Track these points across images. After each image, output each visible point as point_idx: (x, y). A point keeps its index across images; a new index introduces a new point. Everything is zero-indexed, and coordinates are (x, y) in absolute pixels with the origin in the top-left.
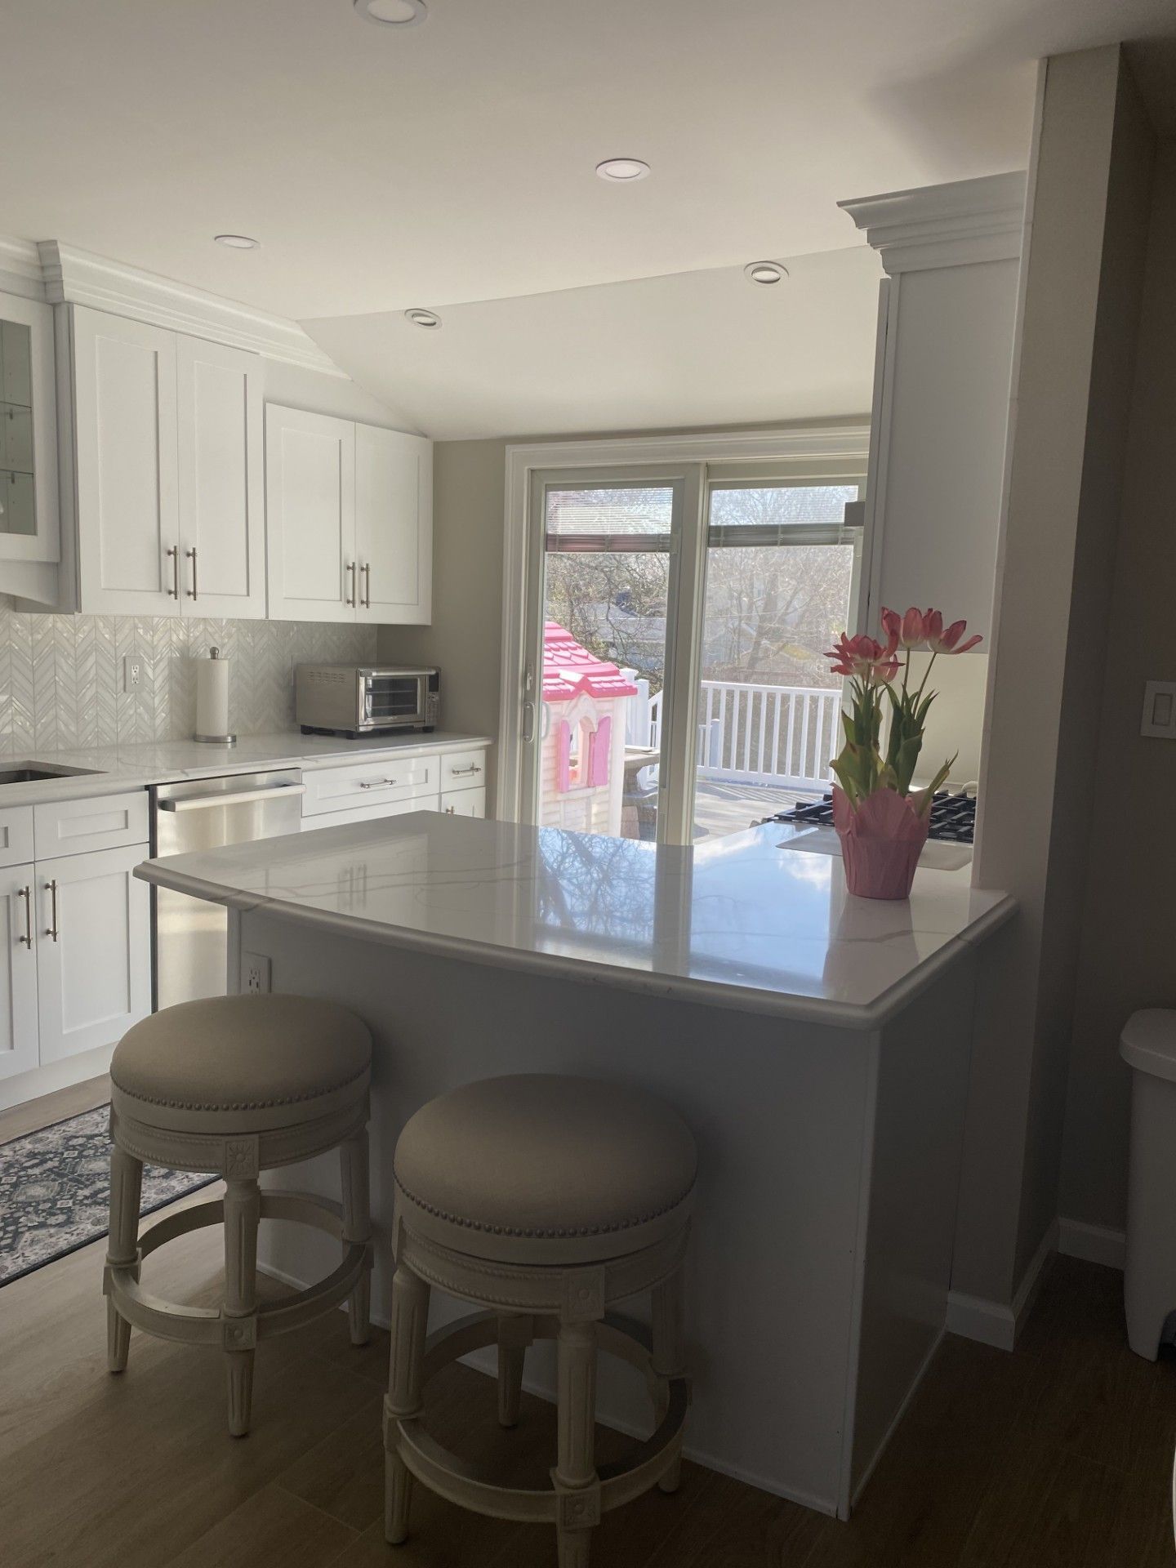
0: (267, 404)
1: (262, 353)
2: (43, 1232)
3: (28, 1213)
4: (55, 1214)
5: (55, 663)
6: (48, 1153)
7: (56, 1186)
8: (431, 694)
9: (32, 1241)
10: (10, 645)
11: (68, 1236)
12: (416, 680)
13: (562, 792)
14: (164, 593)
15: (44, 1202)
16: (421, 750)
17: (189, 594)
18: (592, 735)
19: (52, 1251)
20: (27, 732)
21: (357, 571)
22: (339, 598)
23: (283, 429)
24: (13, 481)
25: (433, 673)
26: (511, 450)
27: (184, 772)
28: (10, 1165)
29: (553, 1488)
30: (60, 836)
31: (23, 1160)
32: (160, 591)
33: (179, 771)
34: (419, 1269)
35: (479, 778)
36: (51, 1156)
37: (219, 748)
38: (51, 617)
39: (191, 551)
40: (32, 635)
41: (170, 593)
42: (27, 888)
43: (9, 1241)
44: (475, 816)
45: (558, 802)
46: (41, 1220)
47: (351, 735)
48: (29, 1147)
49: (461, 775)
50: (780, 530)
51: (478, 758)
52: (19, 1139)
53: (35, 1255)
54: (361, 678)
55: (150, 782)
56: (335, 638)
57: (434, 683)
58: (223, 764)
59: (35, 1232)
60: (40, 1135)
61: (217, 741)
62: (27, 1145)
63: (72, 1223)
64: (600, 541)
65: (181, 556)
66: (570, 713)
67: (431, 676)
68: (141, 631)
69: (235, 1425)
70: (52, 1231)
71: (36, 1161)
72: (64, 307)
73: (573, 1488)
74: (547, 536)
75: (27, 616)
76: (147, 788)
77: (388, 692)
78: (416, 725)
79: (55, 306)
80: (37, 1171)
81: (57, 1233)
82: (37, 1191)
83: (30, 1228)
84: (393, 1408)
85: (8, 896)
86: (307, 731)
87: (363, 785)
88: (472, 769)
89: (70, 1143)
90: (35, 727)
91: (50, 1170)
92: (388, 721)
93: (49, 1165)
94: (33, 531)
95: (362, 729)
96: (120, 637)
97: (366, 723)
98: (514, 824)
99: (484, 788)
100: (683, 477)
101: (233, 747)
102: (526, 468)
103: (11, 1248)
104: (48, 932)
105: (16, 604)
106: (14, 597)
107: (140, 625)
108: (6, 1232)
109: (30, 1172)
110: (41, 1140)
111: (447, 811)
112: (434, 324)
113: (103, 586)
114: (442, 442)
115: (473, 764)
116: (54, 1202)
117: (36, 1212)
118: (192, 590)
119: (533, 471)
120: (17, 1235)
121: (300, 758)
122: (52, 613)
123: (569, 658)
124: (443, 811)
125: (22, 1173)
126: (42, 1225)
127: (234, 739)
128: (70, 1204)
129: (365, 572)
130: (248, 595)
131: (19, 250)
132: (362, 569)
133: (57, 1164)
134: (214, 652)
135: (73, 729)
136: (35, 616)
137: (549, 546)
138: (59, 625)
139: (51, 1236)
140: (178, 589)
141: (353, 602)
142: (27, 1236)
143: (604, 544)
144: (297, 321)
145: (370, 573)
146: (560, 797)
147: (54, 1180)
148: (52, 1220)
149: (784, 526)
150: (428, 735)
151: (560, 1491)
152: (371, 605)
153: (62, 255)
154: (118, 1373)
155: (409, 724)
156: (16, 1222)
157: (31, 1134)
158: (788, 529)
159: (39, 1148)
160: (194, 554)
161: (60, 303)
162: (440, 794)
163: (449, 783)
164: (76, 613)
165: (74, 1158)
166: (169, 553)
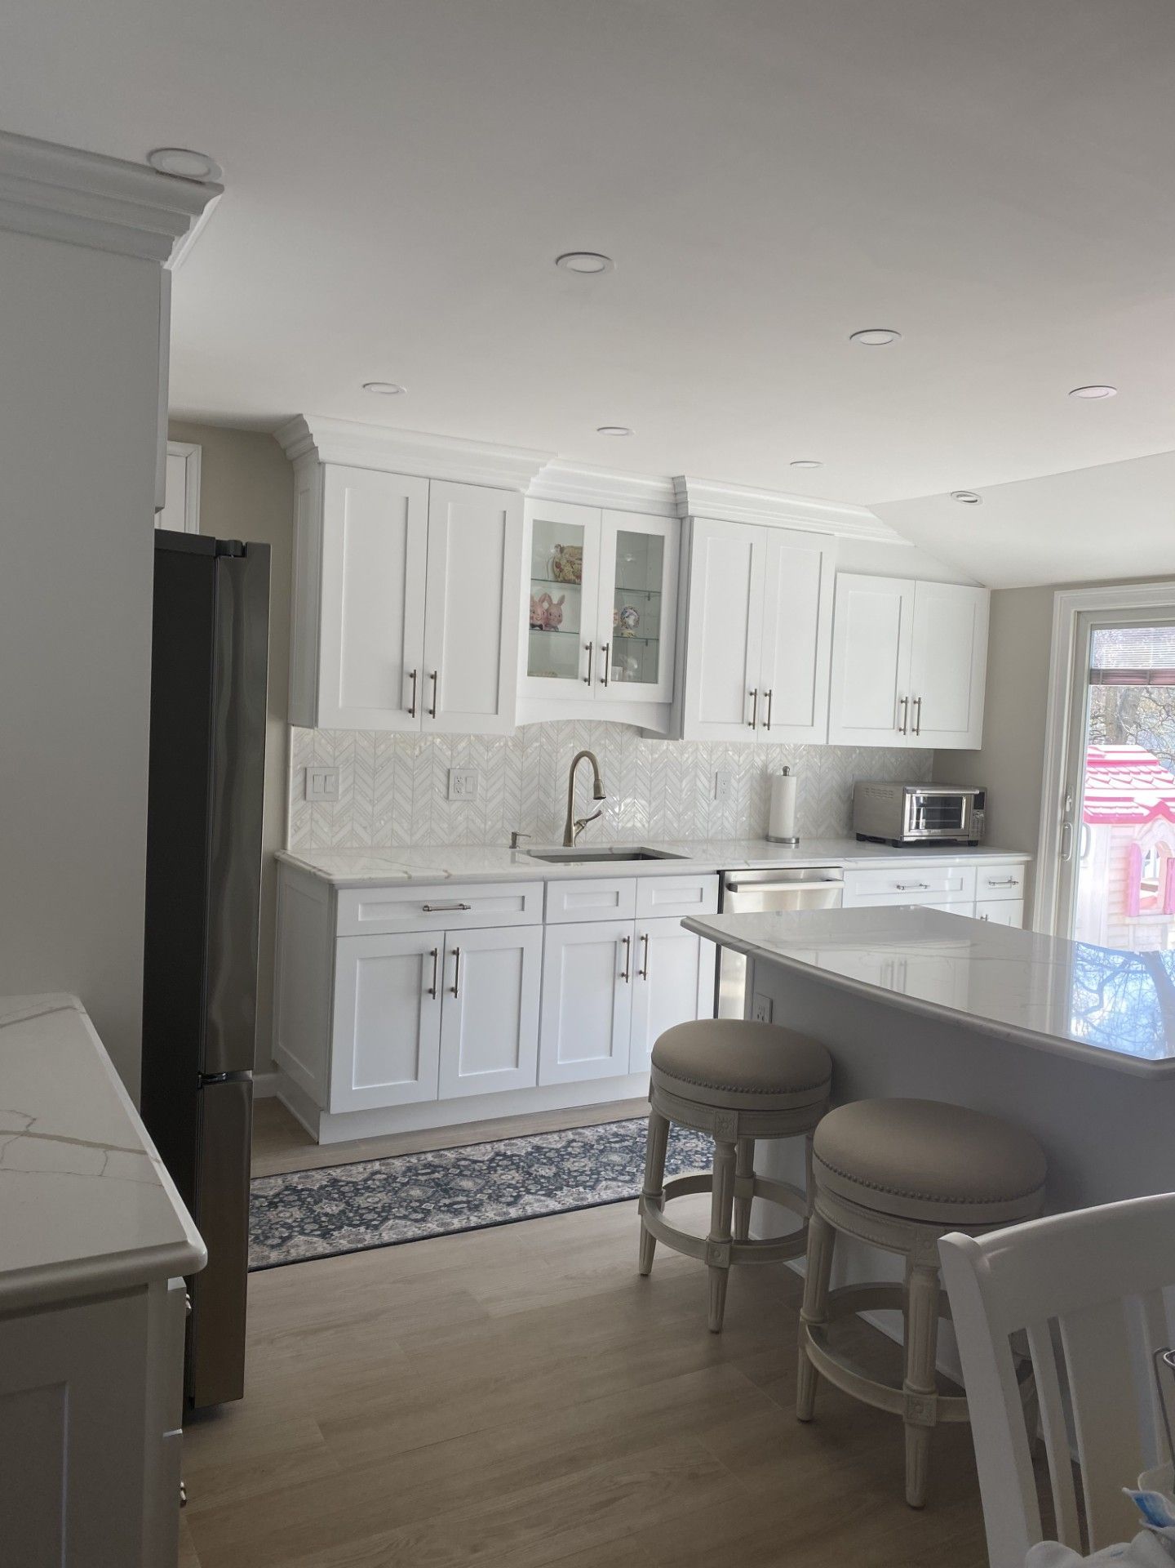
0: (838, 574)
1: (836, 534)
2: (614, 1184)
3: (607, 1170)
4: (623, 1175)
5: (666, 775)
6: (627, 1136)
7: (628, 1157)
8: (976, 811)
9: (607, 1187)
10: (636, 762)
11: (629, 1190)
12: (962, 798)
13: (1130, 916)
14: (746, 725)
15: (618, 1165)
16: (957, 860)
17: (765, 725)
18: (1170, 860)
19: (617, 1196)
20: (644, 826)
21: (909, 705)
22: (892, 727)
23: (850, 592)
24: (647, 645)
25: (977, 792)
27: (746, 863)
28: (601, 1138)
29: (901, 1389)
30: (653, 902)
31: (611, 1137)
32: (743, 723)
33: (742, 861)
34: (822, 1211)
35: (1017, 891)
36: (628, 1138)
37: (784, 847)
38: (666, 742)
39: (768, 692)
40: (652, 755)
41: (750, 724)
42: (629, 937)
43: (592, 1184)
44: (1011, 925)
45: (1128, 925)
46: (614, 1176)
47: (897, 844)
48: (615, 1129)
49: (997, 886)
51: (1018, 873)
52: (609, 1123)
53: (606, 1195)
54: (907, 795)
55: (721, 868)
56: (893, 760)
57: (979, 801)
58: (787, 859)
59: (609, 1182)
60: (624, 1124)
61: (782, 841)
62: (614, 1128)
63: (634, 1182)
65: (760, 696)
66: (1141, 838)
67: (976, 796)
68: (731, 753)
69: (711, 1323)
70: (620, 1184)
71: (618, 1139)
72: (688, 520)
73: (914, 1391)
74: (1091, 671)
75: (650, 741)
76: (719, 872)
77: (940, 808)
78: (959, 839)
79: (682, 519)
80: (617, 1145)
81: (623, 1186)
82: (615, 1158)
83: (606, 1179)
84: (806, 1316)
85: (616, 942)
86: (861, 838)
87: (898, 887)
88: (1010, 882)
89: (643, 1133)
90: (649, 822)
91: (626, 1147)
92: (936, 833)
93: (626, 1143)
94: (656, 681)
95: (906, 839)
96: (714, 757)
97: (910, 834)
98: (1049, 936)
99: (1022, 901)
101: (797, 847)
102: (1073, 611)
103: (593, 1188)
104: (641, 972)
105: (642, 732)
106: (642, 728)
107: (730, 749)
108: (591, 1178)
109: (613, 1145)
110: (624, 1127)
111: (982, 918)
112: (976, 501)
113: (700, 720)
114: (998, 590)
115: (1011, 877)
116: (625, 1167)
117: (612, 1170)
118: (767, 722)
120: (598, 1181)
121: (842, 859)
122: (666, 739)
123: (1150, 783)
124: (978, 917)
125: (608, 1145)
126: (614, 1179)
127: (797, 841)
128: (635, 1171)
129: (917, 705)
130: (813, 725)
131: (660, 485)
132: (915, 702)
133: (631, 1144)
134: (785, 770)
135: (676, 825)
136: (655, 741)
137: (1094, 680)
138: (671, 747)
139: (619, 1187)
140: (756, 722)
141: (905, 730)
142: (604, 1183)
143: (1145, 678)
144: (866, 507)
145: (922, 705)
146: (1128, 920)
147: (628, 1154)
148: (621, 1178)
150: (972, 849)
151: (905, 1391)
152: (920, 733)
153: (688, 485)
154: (645, 1275)
155: (953, 838)
156: (599, 1173)
157: (618, 1122)
159: (622, 1131)
160: (770, 695)
161: (684, 518)
162: (975, 902)
163: (984, 892)
164: (680, 740)
165: (643, 1143)
166: (751, 694)
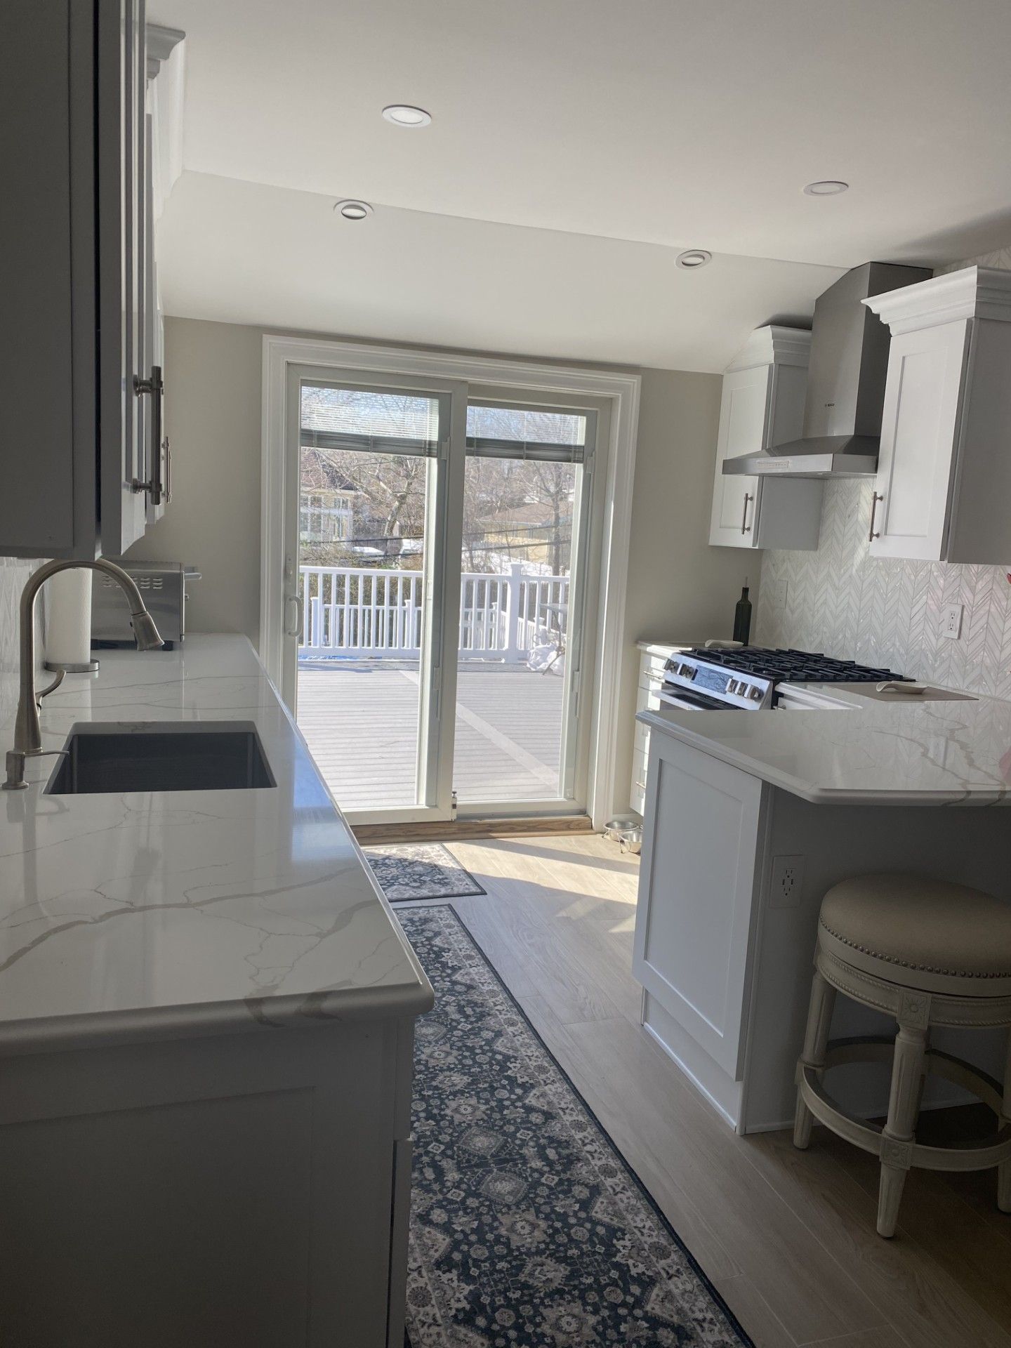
26: (268, 340)
50: (525, 446)
64: (363, 441)
100: (450, 392)
119: (288, 364)
149: (528, 443)
158: (532, 446)
